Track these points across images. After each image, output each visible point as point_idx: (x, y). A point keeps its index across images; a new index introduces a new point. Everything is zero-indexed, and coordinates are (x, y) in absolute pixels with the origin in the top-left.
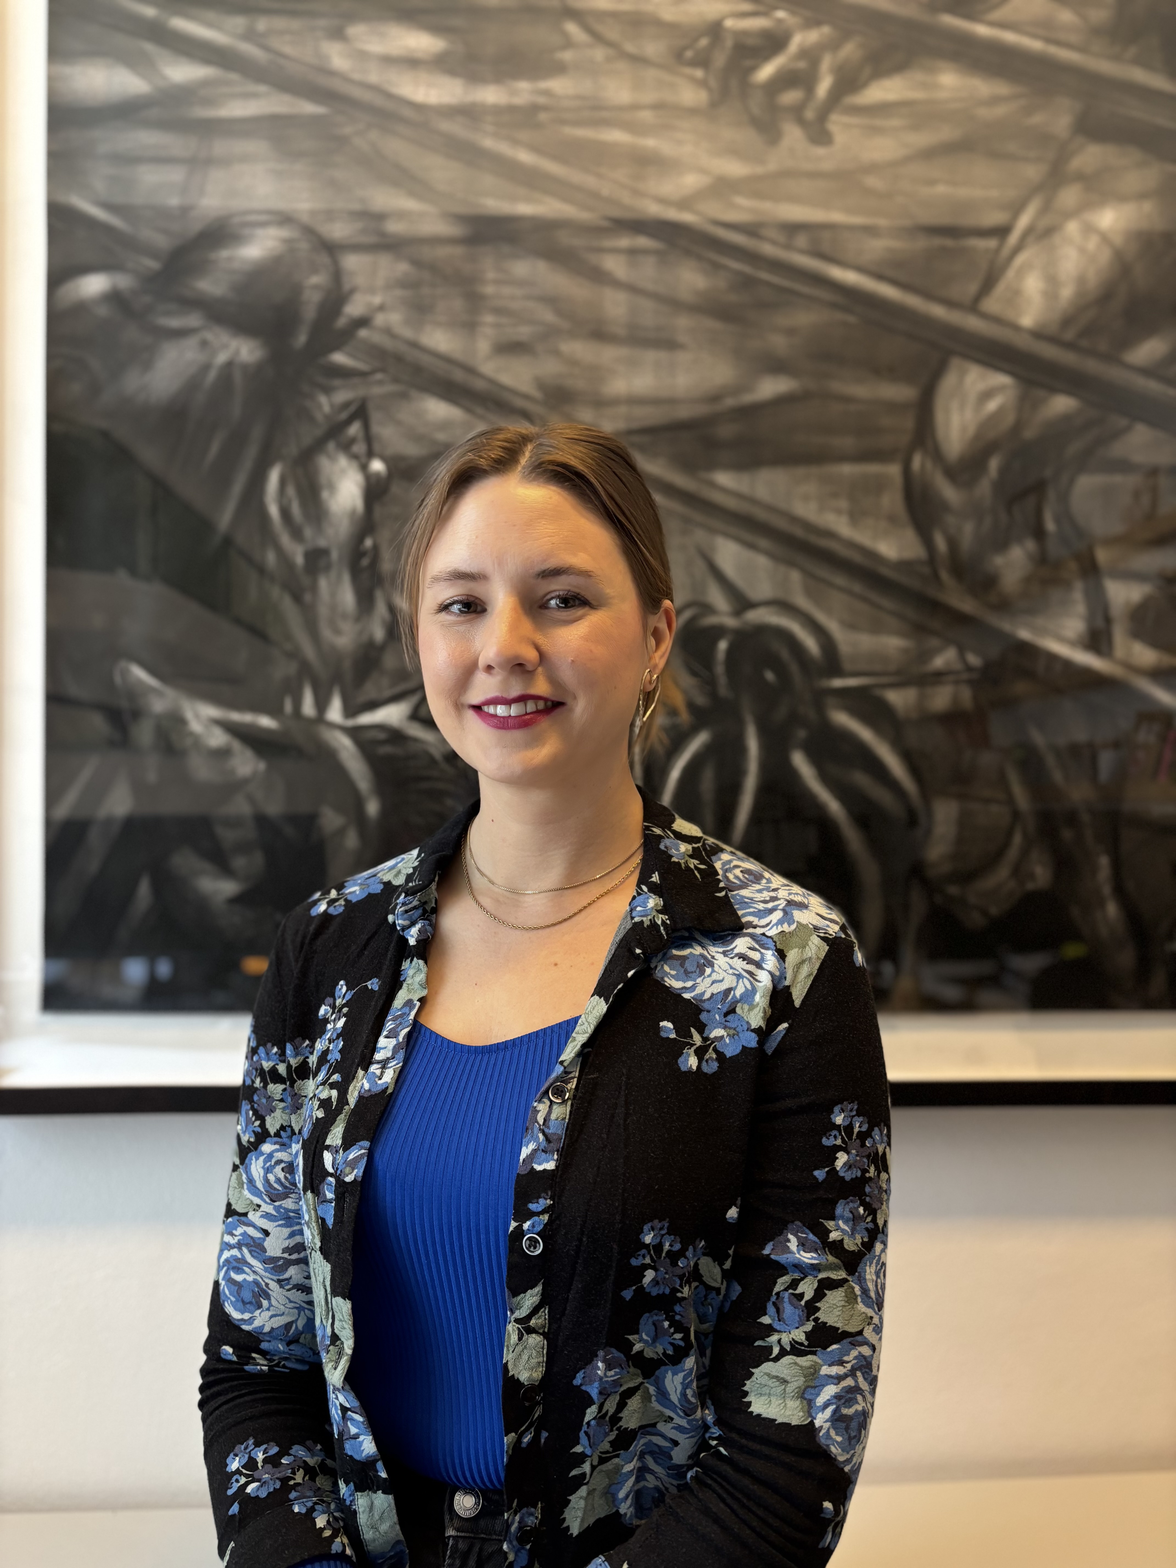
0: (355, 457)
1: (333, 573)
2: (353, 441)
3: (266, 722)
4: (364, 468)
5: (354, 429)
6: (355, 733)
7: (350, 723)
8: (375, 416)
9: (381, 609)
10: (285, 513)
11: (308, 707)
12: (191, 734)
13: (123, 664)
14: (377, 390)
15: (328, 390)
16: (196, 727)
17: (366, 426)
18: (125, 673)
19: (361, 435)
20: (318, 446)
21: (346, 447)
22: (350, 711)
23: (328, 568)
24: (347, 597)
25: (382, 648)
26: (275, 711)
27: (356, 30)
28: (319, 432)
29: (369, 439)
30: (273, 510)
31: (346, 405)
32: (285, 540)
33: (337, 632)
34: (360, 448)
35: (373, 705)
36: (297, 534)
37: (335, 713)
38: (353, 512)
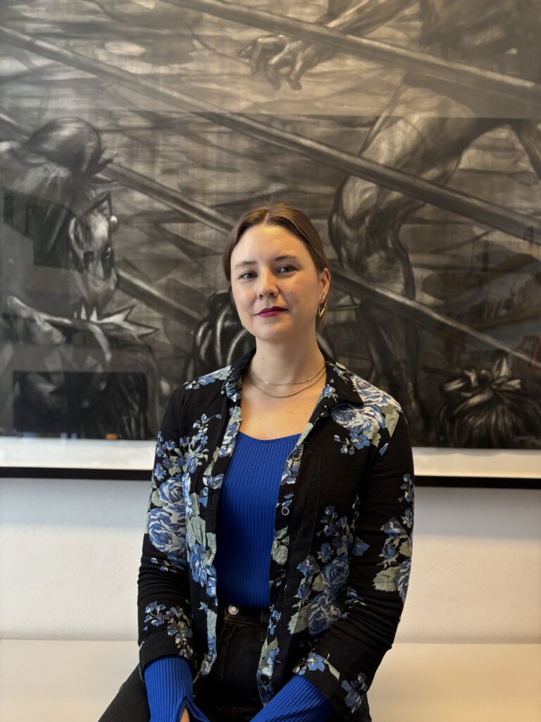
0: (105, 215)
1: (95, 262)
2: (104, 209)
3: (67, 321)
4: (108, 219)
5: (105, 204)
6: (100, 326)
7: (100, 322)
8: (113, 199)
9: (114, 276)
10: (77, 238)
11: (83, 316)
12: (37, 325)
13: (11, 297)
14: (114, 189)
15: (95, 189)
16: (39, 323)
17: (110, 203)
18: (12, 301)
19: (108, 206)
20: (90, 211)
21: (101, 211)
22: (100, 316)
23: (93, 260)
24: (100, 271)
25: (113, 292)
26: (70, 317)
27: (108, 45)
28: (91, 205)
29: (111, 208)
30: (72, 236)
31: (102, 194)
32: (76, 248)
33: (96, 285)
34: (107, 212)
35: (109, 315)
36: (81, 246)
37: (94, 318)
38: (104, 237)
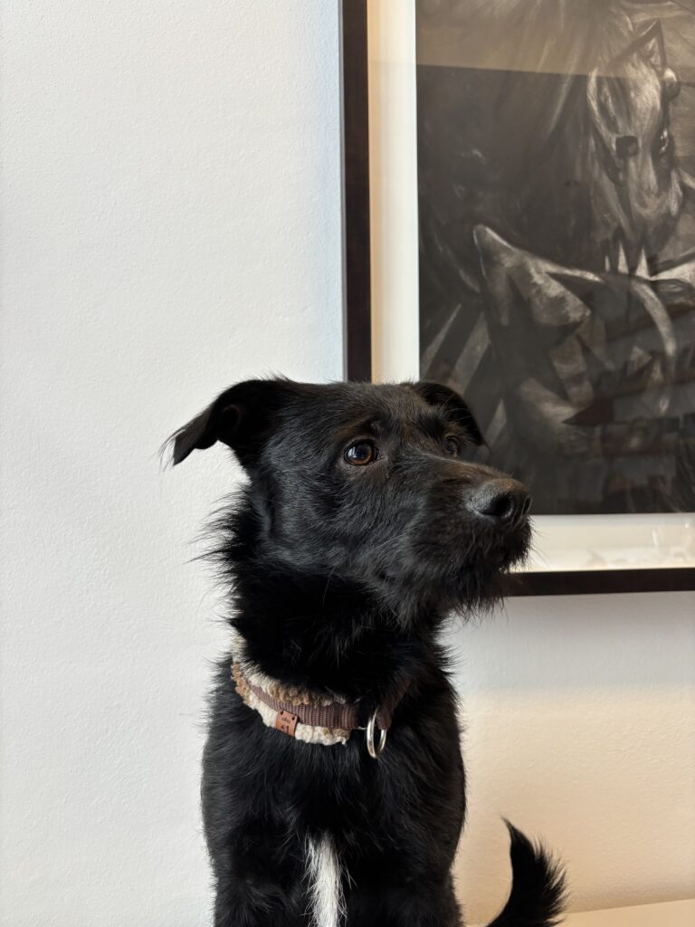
0: (653, 66)
1: (640, 156)
2: (652, 53)
3: (590, 276)
4: (660, 74)
5: (652, 44)
6: (654, 285)
7: (654, 278)
8: (667, 34)
9: (676, 187)
10: (603, 108)
11: (623, 267)
12: (535, 284)
13: (480, 227)
14: (667, 15)
15: (631, 13)
16: (538, 279)
17: (661, 43)
18: (481, 235)
19: (656, 49)
21: (646, 58)
22: (654, 270)
23: (636, 153)
24: (651, 177)
26: (597, 269)
28: (625, 45)
29: (663, 53)
30: (594, 105)
31: (646, 24)
32: (603, 129)
33: (644, 205)
34: (656, 59)
35: (671, 265)
36: (612, 125)
37: (642, 271)
38: (654, 108)
